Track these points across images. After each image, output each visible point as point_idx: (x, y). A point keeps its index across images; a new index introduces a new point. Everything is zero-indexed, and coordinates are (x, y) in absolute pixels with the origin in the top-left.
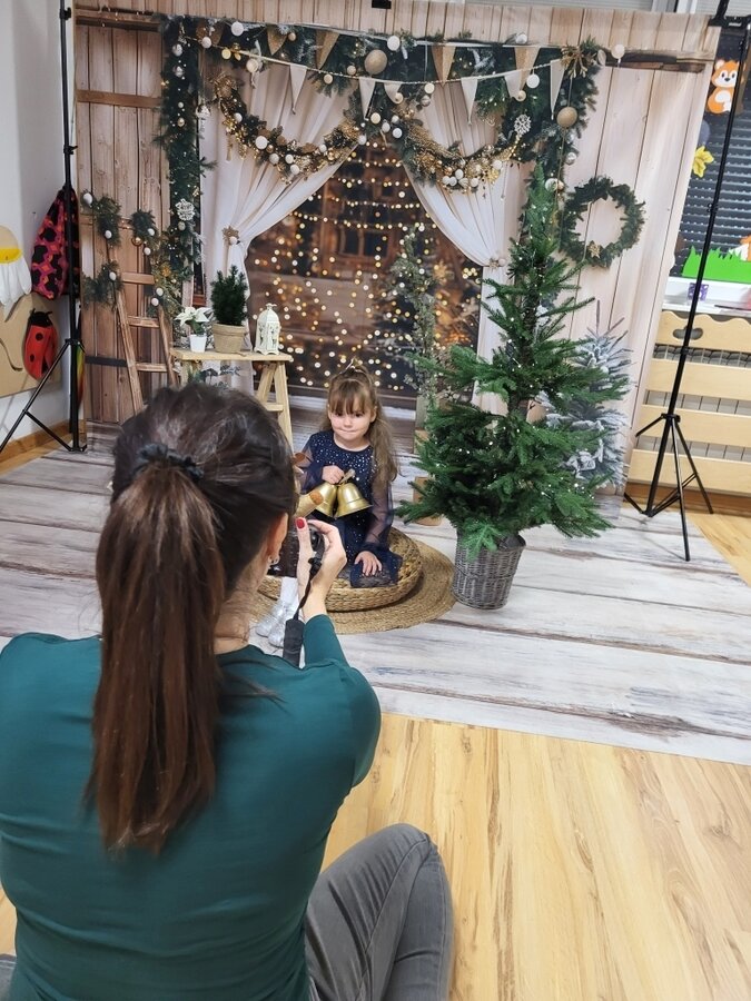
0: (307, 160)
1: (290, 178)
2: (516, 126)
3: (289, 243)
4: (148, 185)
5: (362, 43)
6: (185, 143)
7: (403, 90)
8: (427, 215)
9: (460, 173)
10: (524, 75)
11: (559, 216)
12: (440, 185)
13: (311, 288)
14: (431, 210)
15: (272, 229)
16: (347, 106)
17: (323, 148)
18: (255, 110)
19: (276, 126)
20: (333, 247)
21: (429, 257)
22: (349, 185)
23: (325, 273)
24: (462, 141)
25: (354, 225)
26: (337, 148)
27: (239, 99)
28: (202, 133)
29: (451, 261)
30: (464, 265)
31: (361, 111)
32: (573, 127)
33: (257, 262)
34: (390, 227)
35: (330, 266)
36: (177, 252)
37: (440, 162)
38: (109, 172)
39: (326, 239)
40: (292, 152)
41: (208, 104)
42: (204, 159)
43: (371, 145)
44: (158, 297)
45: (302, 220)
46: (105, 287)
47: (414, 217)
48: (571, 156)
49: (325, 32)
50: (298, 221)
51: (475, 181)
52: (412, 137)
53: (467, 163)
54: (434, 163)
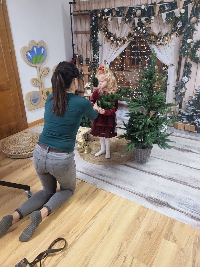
0: (122, 42)
1: (118, 47)
2: (178, 25)
3: (119, 63)
4: (89, 51)
5: (135, 9)
6: (96, 41)
7: (146, 20)
8: (153, 53)
9: (161, 40)
10: (180, 10)
11: (191, 50)
12: (156, 44)
13: (124, 74)
15: (115, 60)
16: (131, 26)
17: (126, 38)
18: (110, 30)
19: (115, 34)
20: (129, 63)
22: (132, 47)
23: (127, 70)
24: (162, 31)
25: (134, 57)
26: (129, 37)
27: (107, 28)
28: (99, 38)
29: (159, 65)
30: (163, 66)
31: (135, 27)
32: (195, 23)
33: (112, 68)
34: (143, 57)
35: (128, 68)
36: (95, 67)
37: (156, 38)
38: (81, 49)
39: (127, 61)
40: (119, 40)
41: (100, 30)
42: (99, 44)
43: (138, 36)
44: (91, 77)
45: (121, 57)
46: (81, 76)
47: (149, 54)
48: (195, 32)
49: (126, 7)
51: (166, 42)
52: (148, 32)
53: (163, 37)
54: (154, 39)
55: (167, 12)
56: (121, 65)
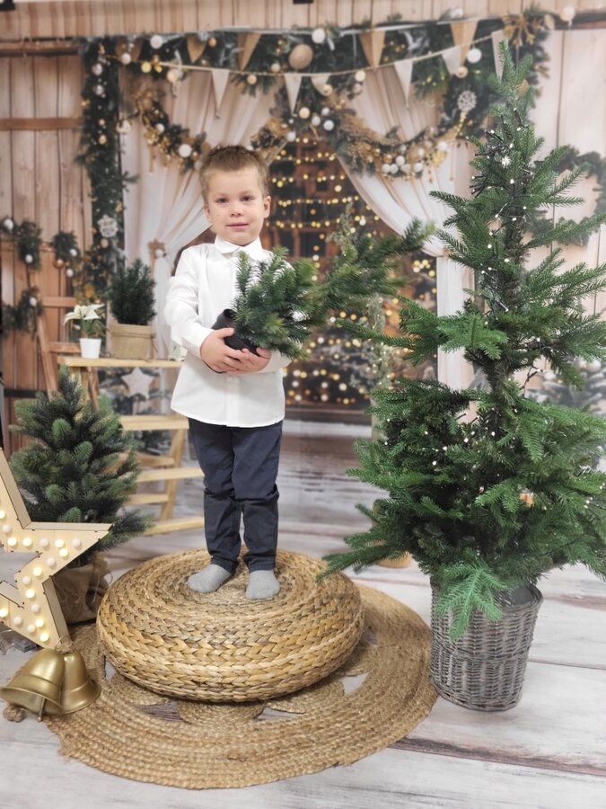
2: (459, 103)
4: (70, 205)
5: (285, 40)
6: (107, 159)
7: (333, 81)
8: (368, 208)
9: (400, 160)
10: (464, 51)
12: (380, 174)
14: (372, 202)
16: (272, 104)
18: (177, 119)
19: (199, 133)
22: (280, 184)
24: (400, 126)
25: (288, 226)
26: (265, 147)
27: (161, 110)
28: (124, 148)
30: (413, 259)
31: (289, 107)
36: (100, 271)
37: (378, 151)
38: (30, 195)
41: (130, 118)
42: (126, 173)
43: (301, 141)
46: (25, 314)
47: (353, 211)
49: (245, 34)
51: (419, 166)
52: (345, 127)
53: (408, 148)
54: (371, 152)
55: (416, 59)
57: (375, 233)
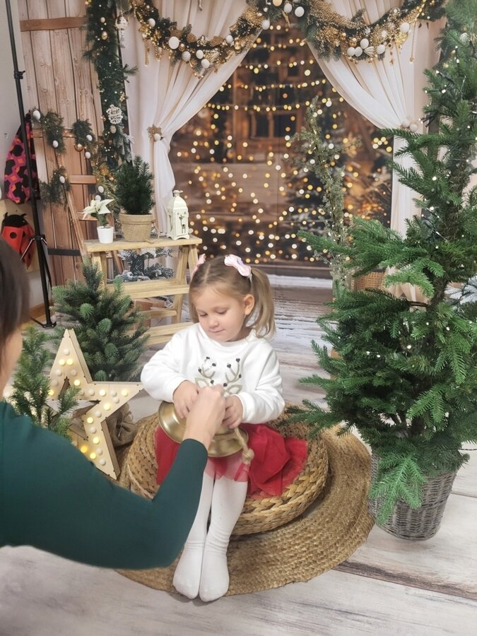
0: (215, 53)
1: (202, 73)
3: (206, 134)
4: (84, 96)
6: (109, 54)
8: (334, 90)
9: (365, 42)
12: (345, 57)
13: (228, 173)
14: (338, 84)
15: (190, 123)
17: (230, 38)
18: (166, 13)
19: (185, 25)
20: (246, 133)
21: (337, 132)
22: (256, 71)
23: (240, 158)
24: (365, 9)
25: (263, 109)
26: (243, 36)
27: (152, 6)
28: (123, 43)
29: (360, 132)
30: (373, 136)
33: (179, 154)
34: (298, 106)
35: (244, 152)
36: (111, 153)
37: (344, 34)
38: (51, 89)
39: (239, 125)
40: (201, 48)
41: (126, 14)
42: (126, 66)
43: (275, 28)
44: (100, 194)
45: (216, 111)
46: (57, 190)
47: (320, 94)
50: (212, 113)
51: (381, 48)
52: (313, 12)
53: (372, 31)
54: (338, 37)
56: (217, 143)
57: (339, 114)
